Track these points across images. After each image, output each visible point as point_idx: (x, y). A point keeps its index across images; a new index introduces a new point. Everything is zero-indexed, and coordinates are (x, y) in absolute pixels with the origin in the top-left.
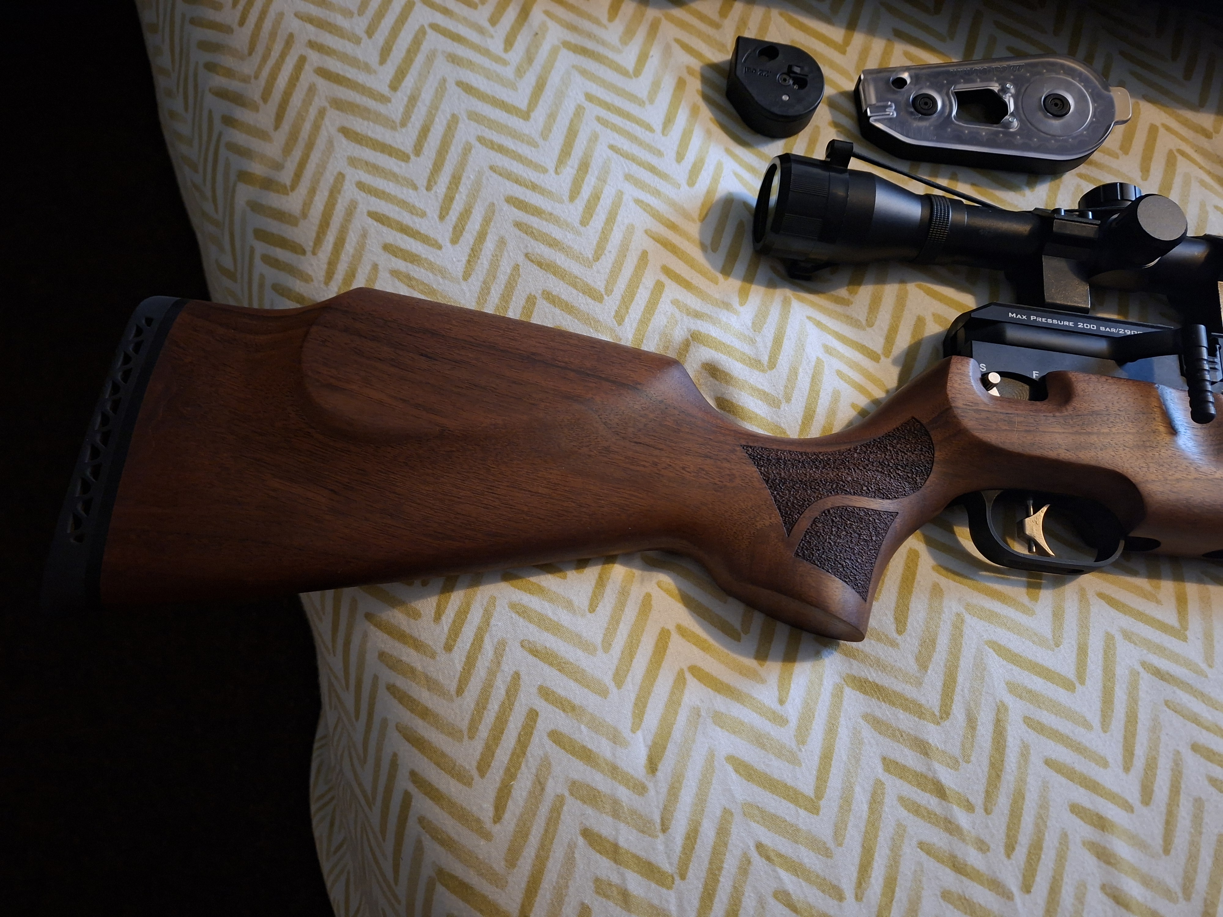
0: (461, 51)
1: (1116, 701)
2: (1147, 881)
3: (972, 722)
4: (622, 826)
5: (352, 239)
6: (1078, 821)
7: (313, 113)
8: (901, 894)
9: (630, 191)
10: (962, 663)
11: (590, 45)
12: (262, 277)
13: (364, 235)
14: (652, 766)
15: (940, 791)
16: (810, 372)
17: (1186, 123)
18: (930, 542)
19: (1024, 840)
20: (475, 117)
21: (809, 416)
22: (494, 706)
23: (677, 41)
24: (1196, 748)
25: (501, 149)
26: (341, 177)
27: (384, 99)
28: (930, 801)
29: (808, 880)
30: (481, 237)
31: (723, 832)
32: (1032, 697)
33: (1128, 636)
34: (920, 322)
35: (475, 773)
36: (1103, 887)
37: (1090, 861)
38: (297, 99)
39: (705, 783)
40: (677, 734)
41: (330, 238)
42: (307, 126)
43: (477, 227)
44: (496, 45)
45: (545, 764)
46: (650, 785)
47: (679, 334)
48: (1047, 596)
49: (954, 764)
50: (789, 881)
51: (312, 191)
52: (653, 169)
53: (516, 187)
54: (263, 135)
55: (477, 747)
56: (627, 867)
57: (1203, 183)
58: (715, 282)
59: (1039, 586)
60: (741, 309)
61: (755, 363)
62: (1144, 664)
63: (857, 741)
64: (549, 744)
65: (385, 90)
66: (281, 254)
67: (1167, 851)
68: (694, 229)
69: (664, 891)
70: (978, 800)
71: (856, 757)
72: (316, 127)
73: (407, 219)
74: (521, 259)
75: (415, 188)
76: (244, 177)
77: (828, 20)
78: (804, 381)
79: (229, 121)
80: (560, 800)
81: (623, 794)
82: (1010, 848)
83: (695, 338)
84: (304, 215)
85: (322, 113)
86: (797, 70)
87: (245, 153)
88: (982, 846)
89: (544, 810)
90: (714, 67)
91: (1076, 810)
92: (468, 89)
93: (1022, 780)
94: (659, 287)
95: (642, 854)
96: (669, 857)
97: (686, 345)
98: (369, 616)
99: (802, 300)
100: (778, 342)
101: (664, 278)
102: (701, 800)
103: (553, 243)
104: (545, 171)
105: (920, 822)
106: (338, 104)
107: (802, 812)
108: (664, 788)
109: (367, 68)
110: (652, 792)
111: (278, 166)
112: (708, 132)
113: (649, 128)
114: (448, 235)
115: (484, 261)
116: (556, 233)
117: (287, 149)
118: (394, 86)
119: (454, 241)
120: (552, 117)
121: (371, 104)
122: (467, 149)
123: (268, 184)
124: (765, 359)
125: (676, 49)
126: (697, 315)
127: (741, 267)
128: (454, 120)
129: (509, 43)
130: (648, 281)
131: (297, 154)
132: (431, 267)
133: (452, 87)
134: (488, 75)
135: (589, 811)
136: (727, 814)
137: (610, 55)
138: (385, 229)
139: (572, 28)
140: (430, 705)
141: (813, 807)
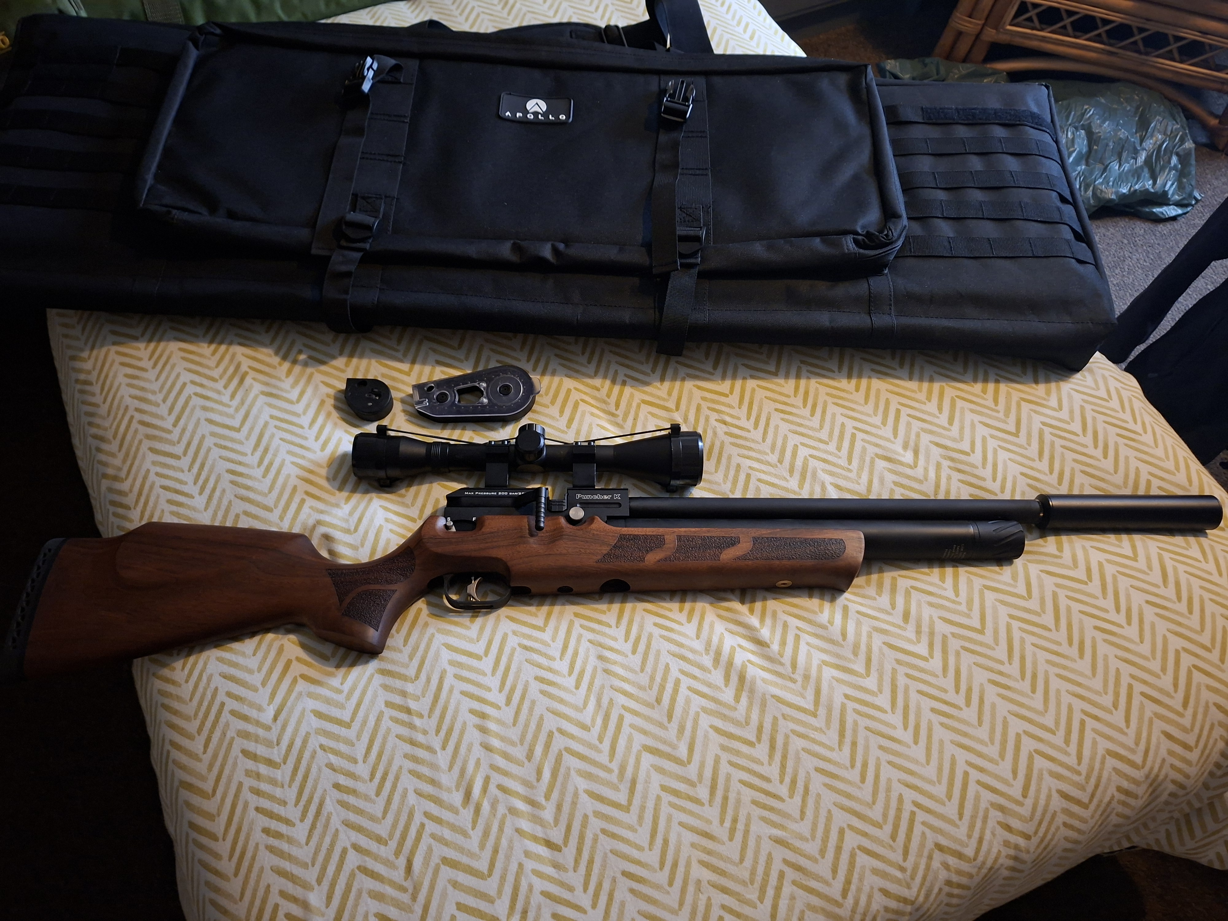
0: (208, 404)
1: (501, 663)
2: (503, 739)
3: (428, 680)
4: (259, 746)
5: (152, 499)
6: (473, 716)
7: (136, 442)
8: (384, 758)
9: (289, 459)
10: (429, 655)
11: (274, 391)
12: (113, 523)
13: (158, 497)
14: (275, 719)
15: (408, 711)
16: (375, 532)
17: (588, 385)
18: (429, 604)
19: (445, 728)
20: (213, 434)
21: (373, 551)
22: (205, 704)
23: (323, 382)
24: (537, 678)
25: (225, 448)
26: (148, 471)
27: (169, 432)
28: (404, 716)
29: (342, 757)
30: (214, 490)
31: (305, 742)
32: (460, 665)
33: (515, 633)
34: (437, 501)
35: (196, 735)
36: (481, 744)
37: (477, 734)
38: (129, 437)
39: (299, 723)
40: (289, 704)
41: (142, 500)
42: (134, 449)
43: (212, 486)
44: (226, 399)
45: (227, 725)
46: (273, 727)
47: (311, 522)
48: (479, 620)
49: (417, 699)
50: (333, 759)
51: (135, 480)
52: (302, 447)
53: (232, 464)
54: (113, 455)
55: (197, 723)
56: (260, 762)
57: (592, 414)
58: (333, 494)
59: (477, 617)
60: (345, 506)
61: (347, 531)
62: (520, 645)
63: (375, 696)
64: (229, 715)
65: (170, 427)
66: (120, 511)
67: (514, 725)
68: (324, 472)
69: (276, 770)
70: (426, 713)
71: (373, 702)
72: (138, 449)
73: (178, 486)
74: (232, 498)
75: (183, 471)
76: (105, 476)
77: (401, 361)
78: (371, 537)
79: (99, 450)
80: (233, 739)
81: (261, 732)
82: (438, 732)
83: (319, 523)
84: (131, 491)
85: (140, 442)
86: (376, 390)
87: (105, 464)
88: (425, 732)
89: (225, 744)
90: (341, 391)
91: (472, 711)
92: (210, 421)
93: (447, 702)
94: (303, 501)
95: (267, 756)
96: (279, 755)
97: (314, 527)
98: (154, 674)
99: (380, 498)
100: (360, 520)
101: (305, 497)
102: (296, 730)
103: (248, 488)
104: (246, 455)
105: (398, 726)
106: (148, 437)
107: (343, 729)
108: (279, 728)
109: (162, 418)
110: (274, 729)
111: (120, 469)
112: (335, 424)
113: (302, 427)
114: (198, 491)
115: (215, 501)
116: (249, 483)
117: (124, 461)
118: (175, 425)
119: (201, 494)
120: (252, 429)
121: (164, 435)
122: (209, 450)
123: (116, 478)
124: (352, 528)
125: (322, 386)
126: (322, 512)
127: (349, 486)
128: (203, 437)
129: (233, 397)
130: (297, 499)
131: (128, 463)
132: (189, 507)
133: (203, 422)
134: (221, 413)
135: (245, 742)
136: (308, 734)
137: (284, 395)
138: (167, 493)
139: (267, 384)
140: (178, 708)
141: (348, 726)
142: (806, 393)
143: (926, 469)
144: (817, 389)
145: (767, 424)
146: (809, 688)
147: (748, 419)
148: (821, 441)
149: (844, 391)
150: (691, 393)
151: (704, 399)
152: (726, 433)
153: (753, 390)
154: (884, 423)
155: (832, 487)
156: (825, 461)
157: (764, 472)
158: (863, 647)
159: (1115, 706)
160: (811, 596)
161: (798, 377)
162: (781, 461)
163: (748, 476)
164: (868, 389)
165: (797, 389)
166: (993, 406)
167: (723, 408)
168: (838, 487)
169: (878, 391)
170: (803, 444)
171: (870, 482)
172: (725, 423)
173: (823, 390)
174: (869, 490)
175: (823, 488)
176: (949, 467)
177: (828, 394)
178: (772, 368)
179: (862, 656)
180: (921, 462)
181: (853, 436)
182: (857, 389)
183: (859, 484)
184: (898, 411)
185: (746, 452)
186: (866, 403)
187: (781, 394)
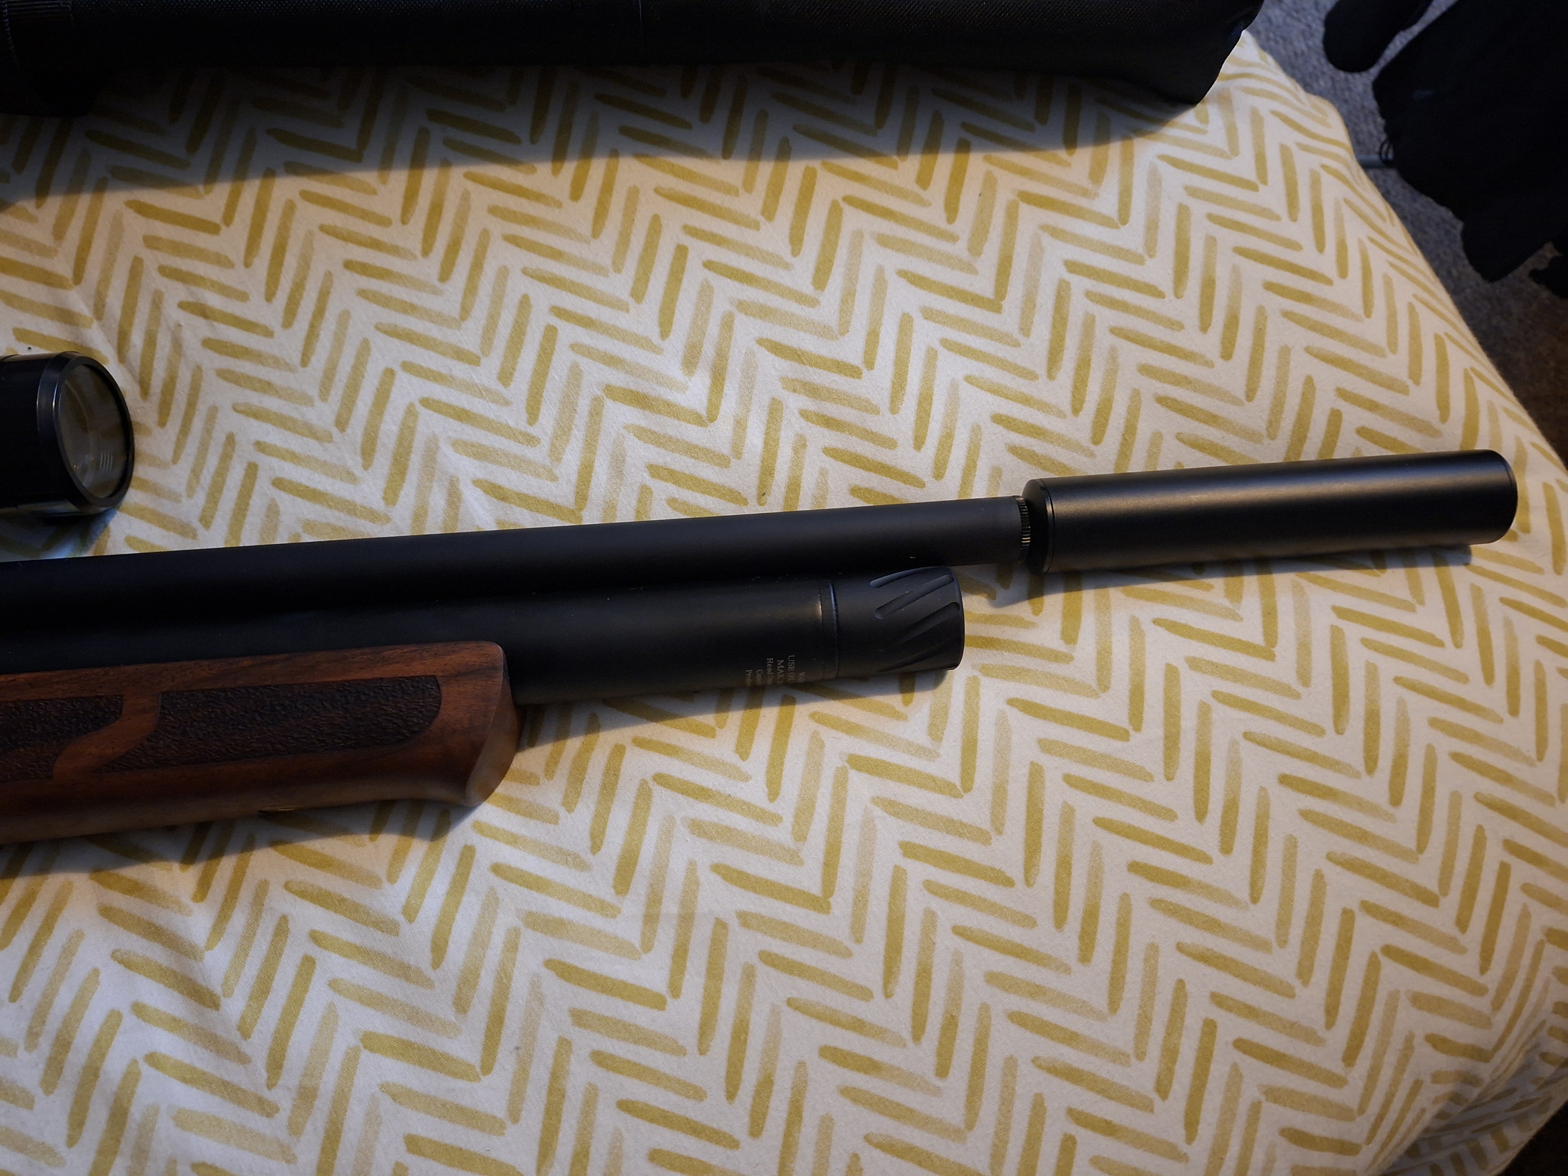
142: (436, 210)
143: (740, 425)
144: (466, 197)
145: (320, 312)
146: (309, 1127)
147: (269, 296)
148: (461, 355)
149: (537, 197)
150: (117, 227)
151: (152, 242)
152: (208, 343)
153: (290, 208)
154: (638, 294)
155: (479, 492)
156: (462, 415)
157: (293, 457)
158: (486, 983)
159: (1163, 1088)
160: (377, 828)
161: (417, 162)
162: (341, 423)
163: (252, 470)
164: (607, 188)
165: (410, 197)
166: (942, 223)
167: (201, 268)
168: (495, 491)
169: (633, 194)
170: (408, 367)
171: (586, 473)
172: (203, 311)
173: (483, 197)
174: (582, 496)
175: (454, 498)
176: (804, 414)
177: (494, 210)
178: (348, 138)
179: (480, 1009)
180: (729, 405)
181: (550, 334)
182: (576, 193)
183: (554, 478)
184: (681, 252)
185: (255, 399)
186: (596, 234)
187: (365, 215)
